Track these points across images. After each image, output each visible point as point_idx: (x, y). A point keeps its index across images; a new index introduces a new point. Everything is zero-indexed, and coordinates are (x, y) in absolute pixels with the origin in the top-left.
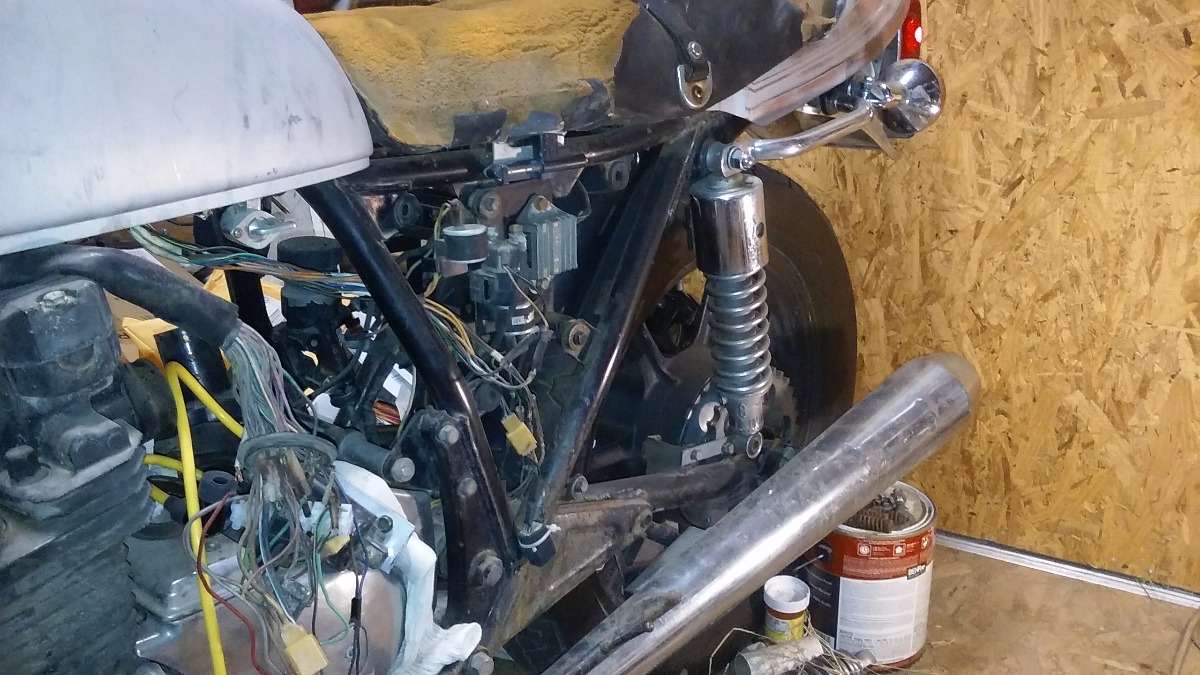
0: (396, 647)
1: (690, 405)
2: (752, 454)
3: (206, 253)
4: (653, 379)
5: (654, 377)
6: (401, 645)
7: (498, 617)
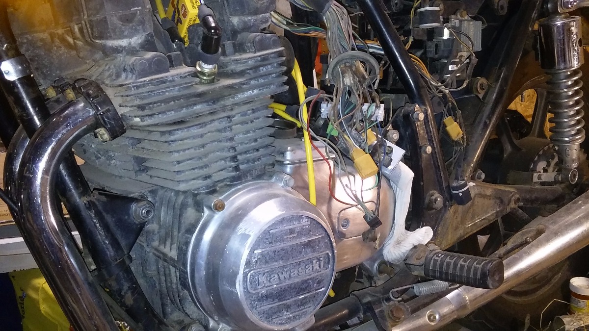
0: (389, 227)
1: (532, 160)
2: (572, 181)
3: (296, 25)
4: (508, 148)
5: (509, 147)
6: (392, 227)
7: (439, 232)
